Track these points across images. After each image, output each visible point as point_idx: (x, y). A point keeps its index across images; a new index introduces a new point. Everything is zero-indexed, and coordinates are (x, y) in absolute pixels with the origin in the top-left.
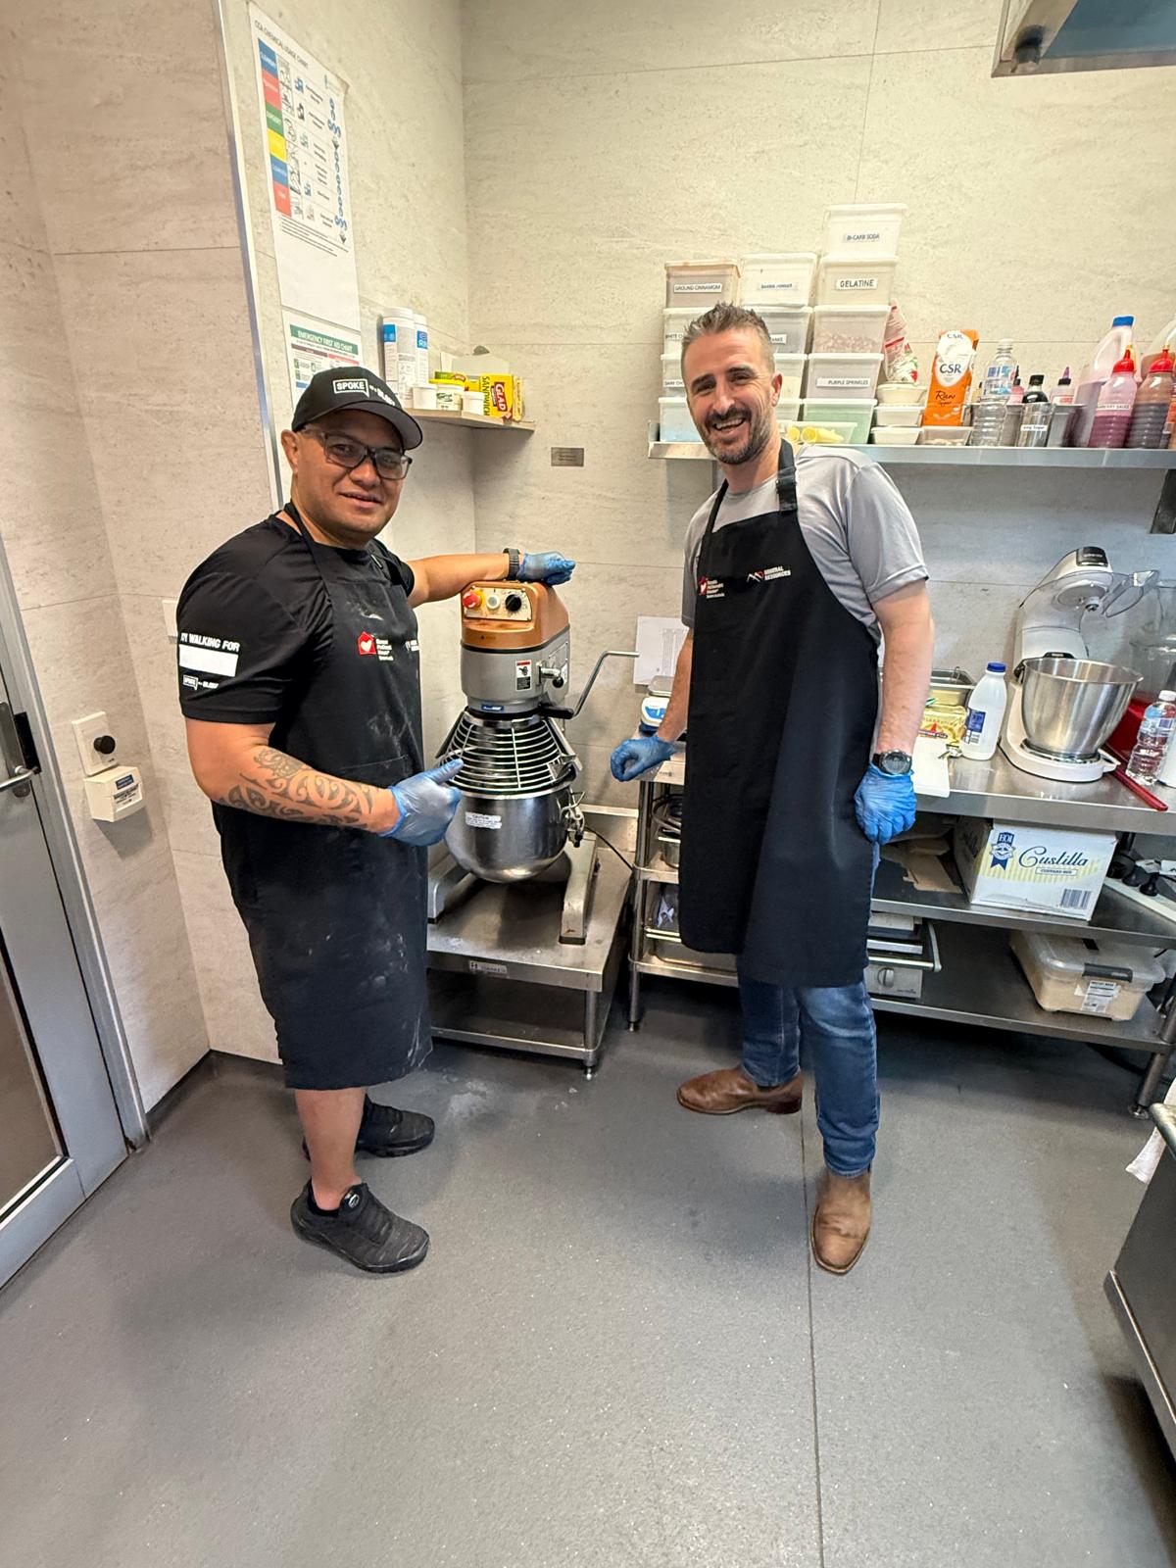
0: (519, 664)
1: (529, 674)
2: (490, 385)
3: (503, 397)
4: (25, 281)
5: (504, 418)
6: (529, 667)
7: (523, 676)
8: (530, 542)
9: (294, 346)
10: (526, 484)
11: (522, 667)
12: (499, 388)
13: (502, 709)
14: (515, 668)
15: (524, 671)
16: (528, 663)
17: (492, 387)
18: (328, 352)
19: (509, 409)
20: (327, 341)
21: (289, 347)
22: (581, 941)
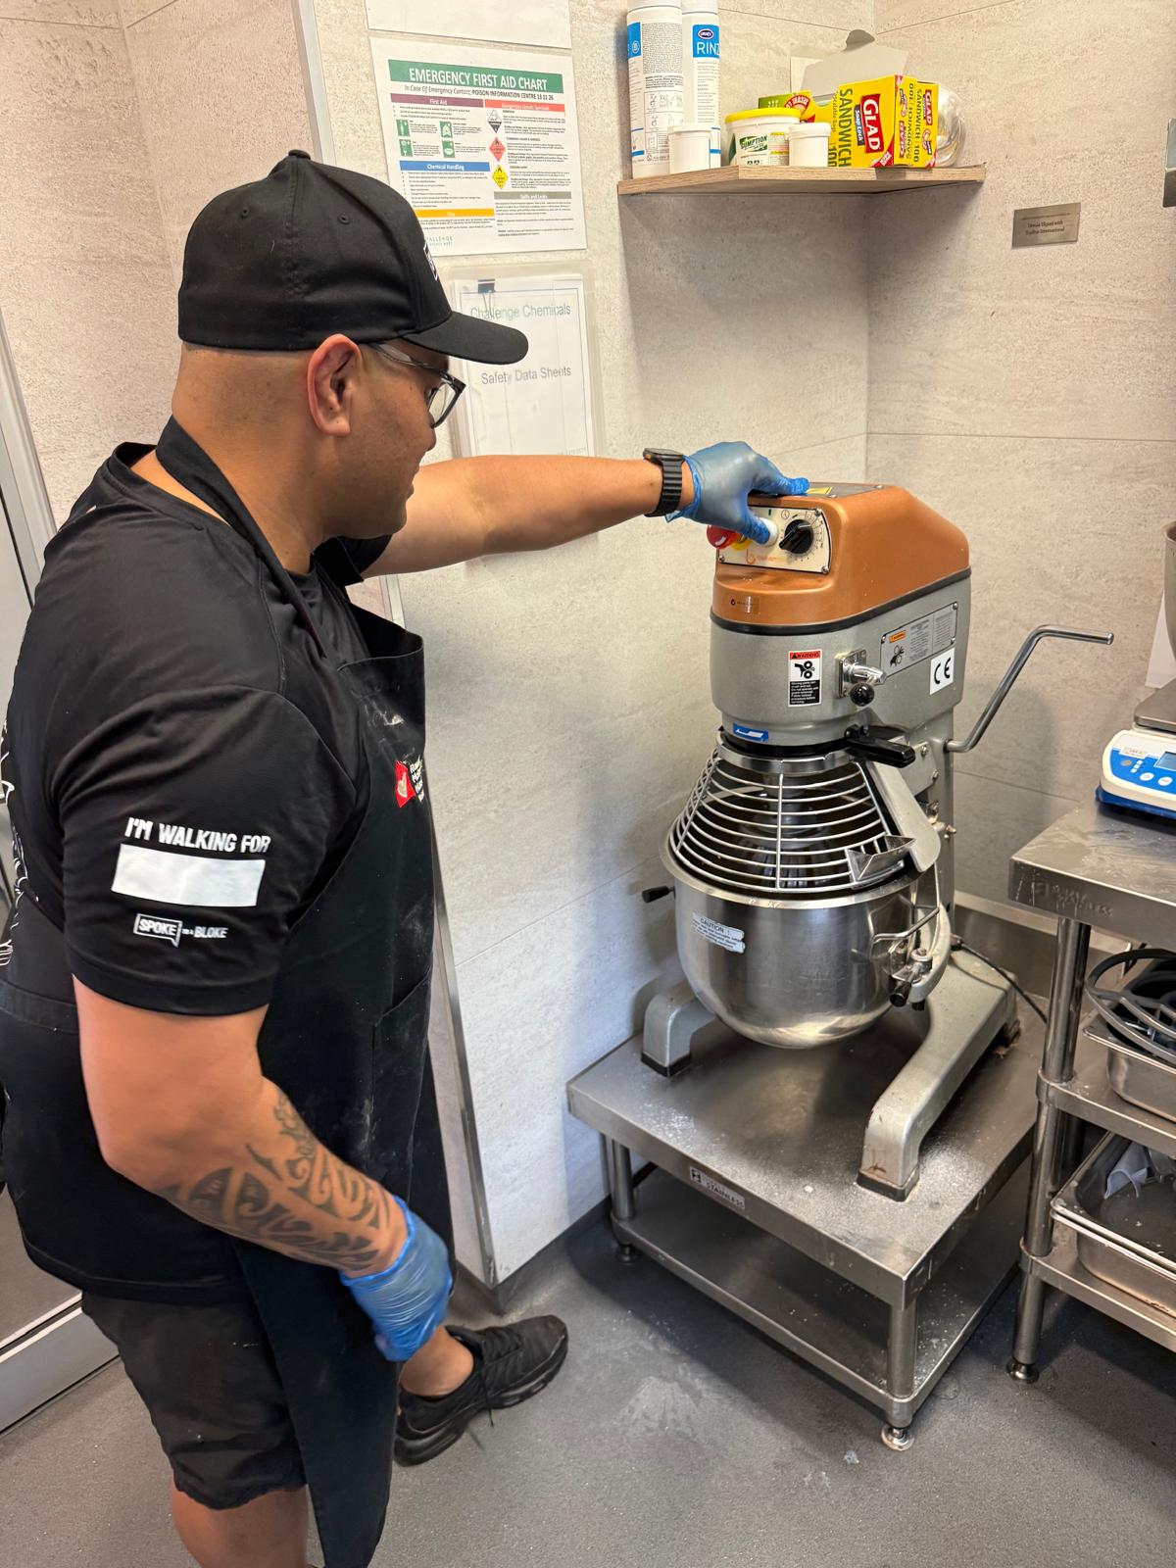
0: (794, 657)
1: (816, 676)
2: (852, 106)
3: (877, 123)
4: (81, 78)
5: (878, 166)
6: (816, 662)
7: (803, 679)
8: (965, 401)
9: (396, 98)
10: (961, 288)
11: (801, 662)
12: (870, 107)
13: (765, 736)
14: (787, 663)
15: (805, 669)
16: (816, 655)
17: (857, 107)
18: (484, 97)
19: (886, 146)
20: (484, 78)
21: (385, 100)
22: (899, 1195)
